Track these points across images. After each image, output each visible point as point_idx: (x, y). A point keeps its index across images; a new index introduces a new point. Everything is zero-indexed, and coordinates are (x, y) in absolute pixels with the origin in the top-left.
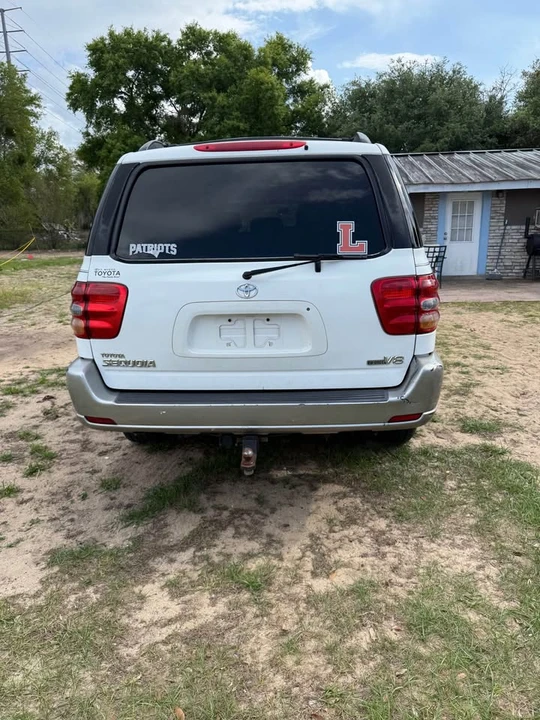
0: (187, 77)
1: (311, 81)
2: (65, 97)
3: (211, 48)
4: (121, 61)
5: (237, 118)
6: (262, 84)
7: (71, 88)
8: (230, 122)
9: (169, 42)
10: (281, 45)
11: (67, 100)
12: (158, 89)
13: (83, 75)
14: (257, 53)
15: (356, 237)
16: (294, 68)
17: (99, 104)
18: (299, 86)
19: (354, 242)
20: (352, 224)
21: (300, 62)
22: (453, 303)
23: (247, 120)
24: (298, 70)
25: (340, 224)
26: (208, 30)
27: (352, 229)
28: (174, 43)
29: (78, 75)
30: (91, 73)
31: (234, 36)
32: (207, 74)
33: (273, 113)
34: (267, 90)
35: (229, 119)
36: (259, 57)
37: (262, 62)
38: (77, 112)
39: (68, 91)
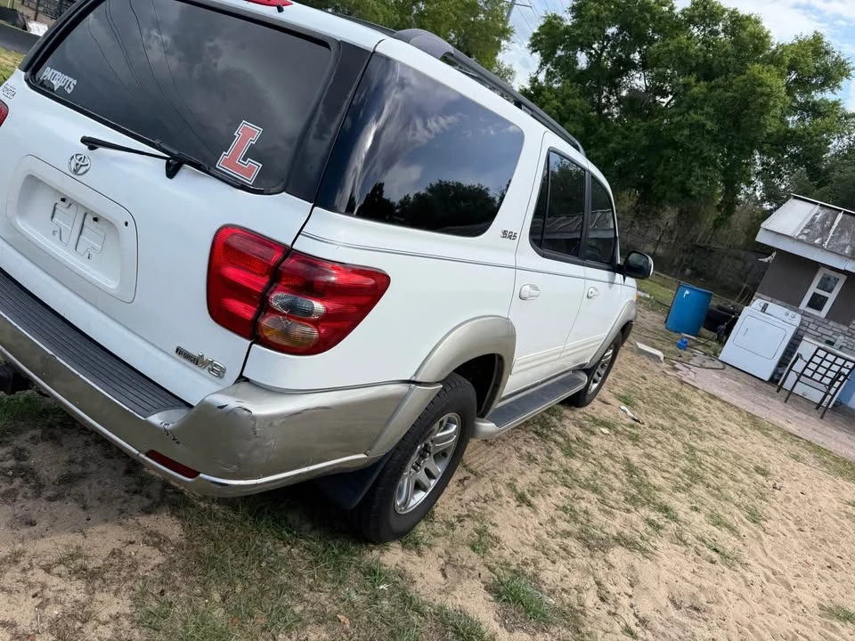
0: (670, 52)
1: (836, 104)
2: (531, 36)
3: (720, 27)
4: (605, 14)
5: (707, 113)
6: (760, 85)
7: (541, 28)
8: (696, 117)
9: (672, 8)
10: (816, 46)
11: (531, 39)
12: (636, 57)
13: (560, 18)
14: (774, 47)
15: (252, 153)
16: (820, 80)
17: (559, 53)
18: (815, 104)
19: (244, 159)
20: (257, 131)
21: (832, 74)
22: (809, 443)
23: (719, 121)
24: (823, 84)
25: (244, 124)
26: (725, 7)
27: (253, 140)
28: (677, 11)
29: (555, 17)
30: (568, 20)
31: (757, 22)
32: (697, 56)
33: (758, 122)
34: (762, 94)
35: (696, 113)
36: (774, 53)
37: (774, 60)
38: (534, 54)
39: (536, 31)
